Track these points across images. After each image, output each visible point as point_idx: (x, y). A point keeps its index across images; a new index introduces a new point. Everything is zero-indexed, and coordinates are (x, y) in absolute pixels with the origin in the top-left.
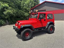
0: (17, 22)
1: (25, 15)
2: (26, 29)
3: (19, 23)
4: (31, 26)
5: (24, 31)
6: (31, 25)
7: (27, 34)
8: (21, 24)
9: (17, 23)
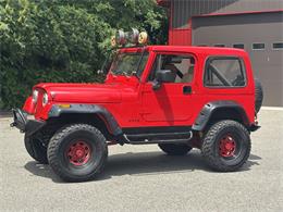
0: (37, 88)
1: (102, 45)
2: (77, 126)
3: (46, 97)
4: (101, 113)
5: (62, 134)
6: (105, 111)
7: (79, 153)
8: (53, 100)
9: (36, 93)
